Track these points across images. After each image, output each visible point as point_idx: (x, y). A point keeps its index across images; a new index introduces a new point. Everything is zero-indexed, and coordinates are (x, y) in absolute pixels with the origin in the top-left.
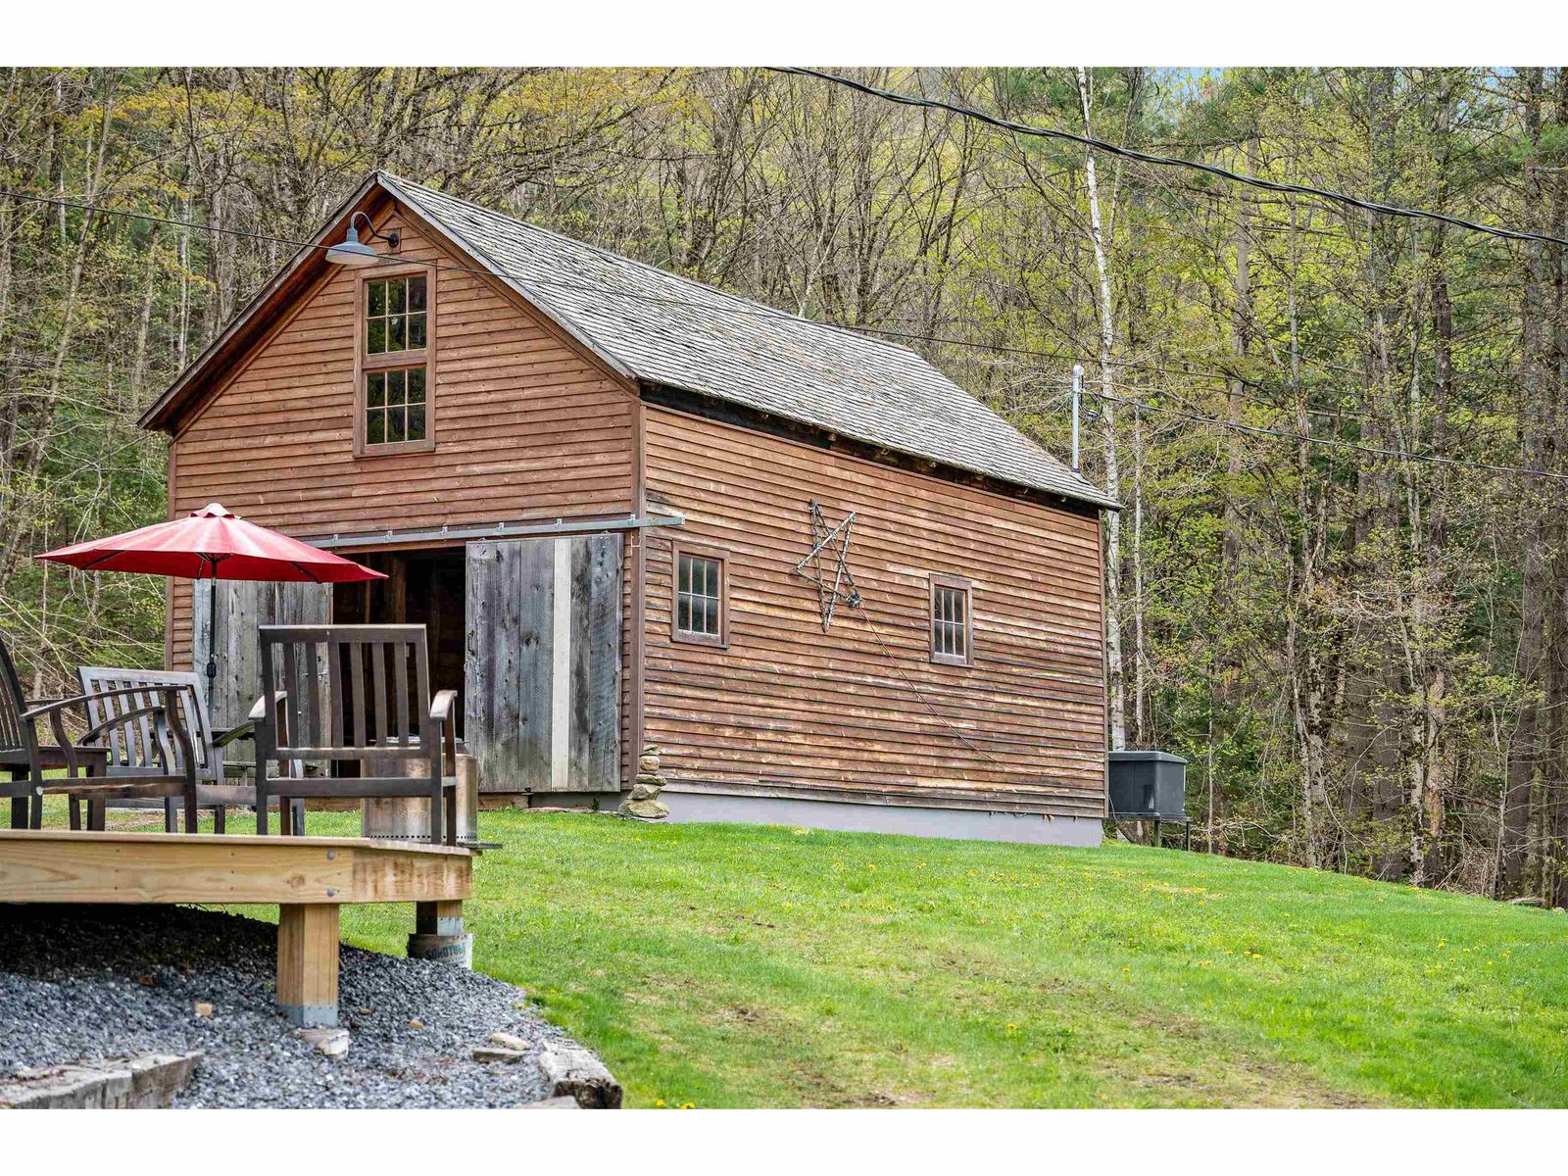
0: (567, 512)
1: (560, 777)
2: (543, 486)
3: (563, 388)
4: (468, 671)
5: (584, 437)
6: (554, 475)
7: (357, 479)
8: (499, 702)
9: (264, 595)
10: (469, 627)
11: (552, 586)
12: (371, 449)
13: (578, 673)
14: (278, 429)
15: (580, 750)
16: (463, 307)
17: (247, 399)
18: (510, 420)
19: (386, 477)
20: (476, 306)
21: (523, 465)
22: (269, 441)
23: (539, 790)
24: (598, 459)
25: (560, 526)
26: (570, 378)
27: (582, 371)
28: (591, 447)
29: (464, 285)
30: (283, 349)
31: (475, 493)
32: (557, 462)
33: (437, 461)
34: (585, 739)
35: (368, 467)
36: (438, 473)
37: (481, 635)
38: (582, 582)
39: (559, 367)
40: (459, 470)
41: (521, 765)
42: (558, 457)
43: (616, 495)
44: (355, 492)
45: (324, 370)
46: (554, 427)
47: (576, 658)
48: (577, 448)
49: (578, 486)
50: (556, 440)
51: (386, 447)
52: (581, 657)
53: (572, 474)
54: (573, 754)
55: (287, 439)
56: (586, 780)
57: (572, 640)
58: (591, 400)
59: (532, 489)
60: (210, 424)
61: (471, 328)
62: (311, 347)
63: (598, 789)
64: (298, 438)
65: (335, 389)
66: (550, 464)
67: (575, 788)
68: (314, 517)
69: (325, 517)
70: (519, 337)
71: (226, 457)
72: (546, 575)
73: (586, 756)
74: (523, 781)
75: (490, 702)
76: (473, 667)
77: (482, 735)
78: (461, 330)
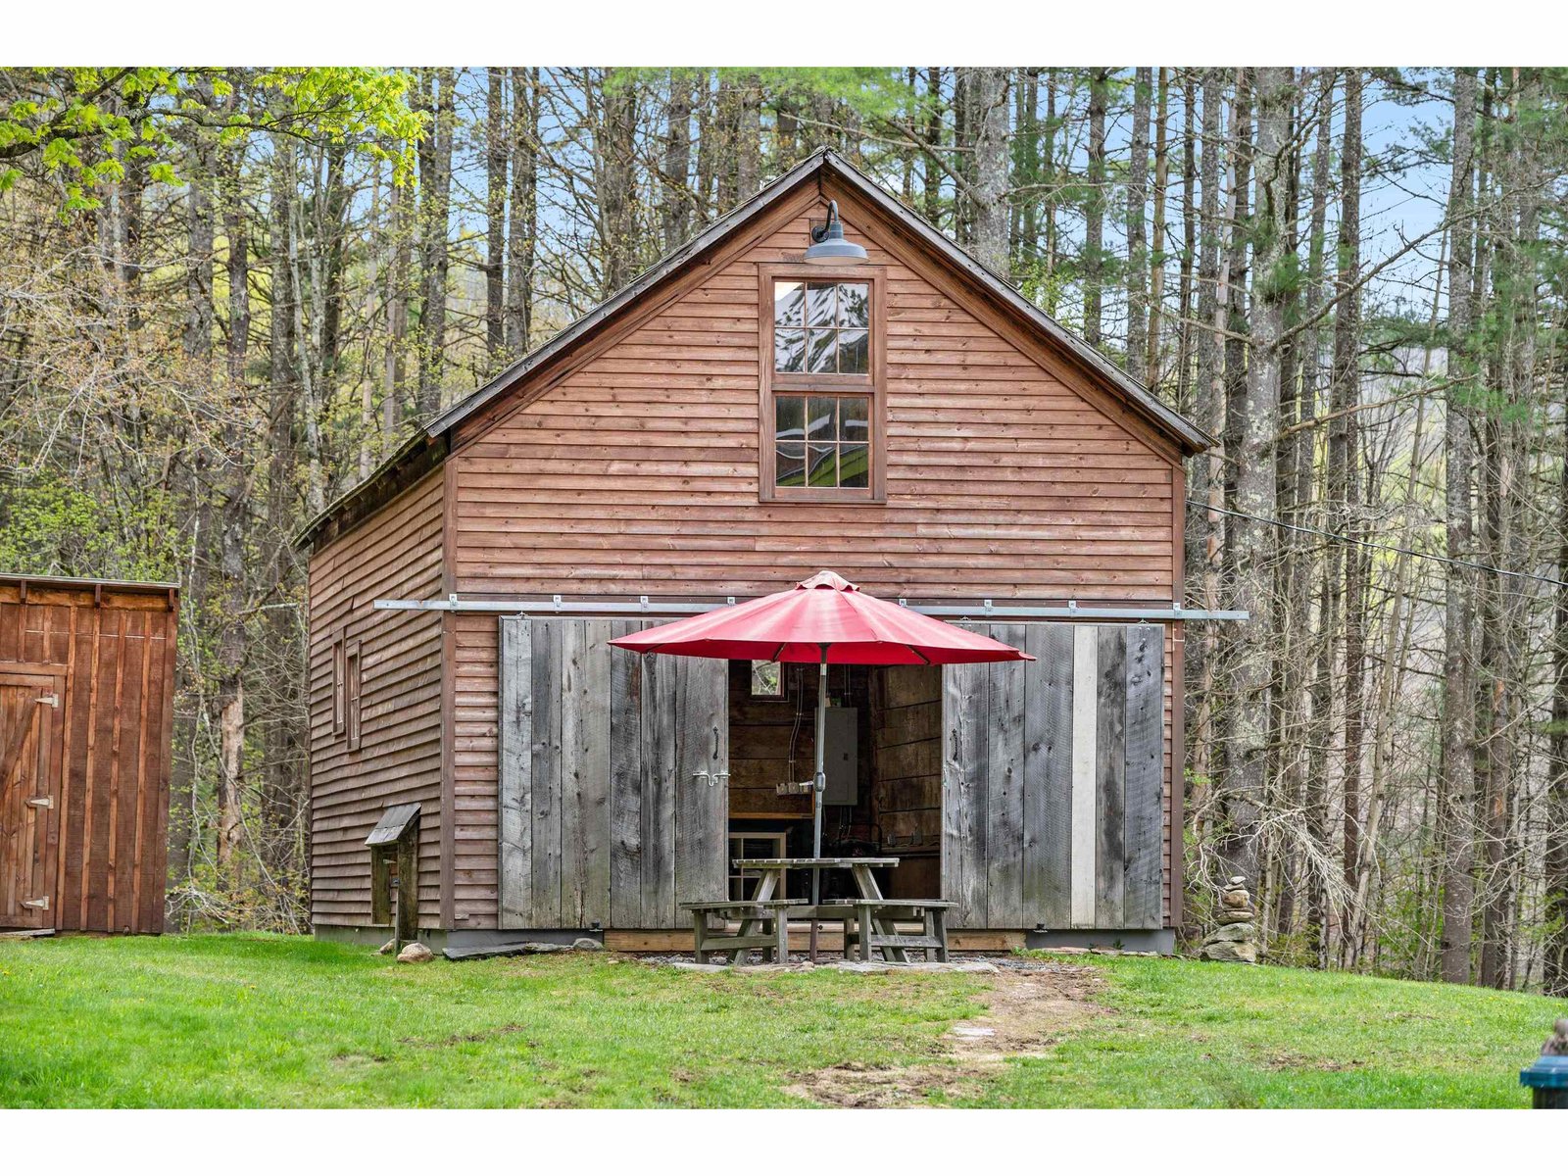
0: (1081, 594)
1: (1082, 910)
2: (1046, 560)
3: (1074, 444)
5: (1104, 506)
6: (1061, 548)
7: (764, 530)
8: (992, 816)
9: (621, 668)
10: (950, 722)
11: (1070, 682)
12: (783, 492)
13: (1108, 788)
14: (633, 454)
15: (1112, 879)
16: (926, 330)
17: (580, 409)
18: (998, 475)
19: (811, 530)
20: (944, 330)
21: (1015, 532)
22: (615, 468)
23: (1053, 926)
24: (1124, 533)
25: (1073, 609)
26: (1082, 432)
27: (1100, 427)
28: (1113, 519)
29: (928, 303)
30: (638, 352)
31: (944, 561)
32: (1067, 533)
33: (888, 516)
34: (1118, 866)
35: (778, 516)
36: (888, 531)
37: (966, 736)
38: (1112, 683)
39: (1071, 418)
40: (922, 530)
41: (1026, 896)
42: (1065, 525)
43: (1150, 578)
44: (760, 546)
45: (709, 385)
46: (1060, 490)
47: (1105, 770)
48: (1095, 518)
49: (1094, 563)
50: (1065, 505)
51: (807, 492)
52: (1112, 769)
53: (1086, 549)
54: (1102, 885)
55: (646, 468)
56: (1120, 916)
57: (1098, 748)
58: (1115, 462)
59: (1030, 562)
60: (514, 436)
61: (939, 358)
62: (686, 354)
63: (1139, 927)
64: (664, 469)
65: (723, 412)
66: (1056, 534)
67: (1104, 923)
68: (692, 573)
69: (709, 573)
70: (1010, 376)
71: (544, 482)
72: (1064, 667)
73: (1119, 888)
74: (1033, 915)
75: (980, 818)
76: (954, 773)
77: (969, 859)
78: (923, 358)
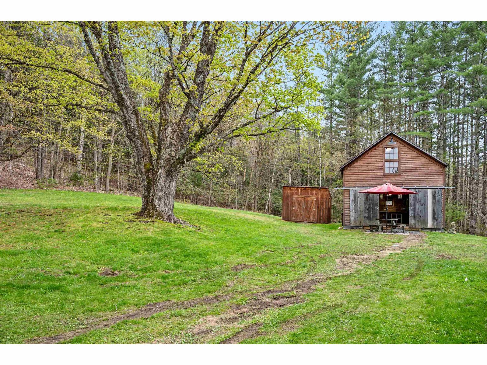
0: (429, 185)
1: (430, 226)
2: (424, 181)
3: (428, 166)
4: (410, 209)
5: (433, 174)
6: (426, 179)
7: (384, 178)
8: (416, 214)
9: (365, 195)
10: (410, 202)
12: (387, 174)
13: (433, 210)
14: (366, 170)
15: (434, 222)
17: (360, 165)
18: (417, 170)
19: (390, 178)
20: (409, 152)
21: (419, 178)
22: (364, 172)
23: (425, 228)
24: (436, 177)
25: (428, 187)
26: (429, 164)
27: (432, 164)
29: (406, 149)
30: (367, 158)
31: (409, 181)
33: (401, 176)
34: (435, 220)
35: (386, 176)
36: (401, 178)
37: (412, 204)
38: (434, 197)
39: (427, 163)
40: (406, 178)
41: (421, 224)
42: (427, 176)
43: (440, 183)
44: (383, 180)
45: (376, 161)
46: (426, 172)
48: (431, 175)
49: (431, 181)
50: (426, 174)
51: (390, 174)
52: (434, 208)
53: (430, 179)
55: (368, 171)
56: (435, 227)
57: (432, 205)
58: (434, 168)
59: (422, 181)
60: (352, 168)
61: (408, 156)
62: (373, 157)
63: (438, 228)
64: (371, 171)
65: (378, 164)
67: (433, 228)
68: (374, 184)
71: (355, 173)
72: (427, 195)
74: (422, 226)
75: (415, 214)
77: (413, 219)
